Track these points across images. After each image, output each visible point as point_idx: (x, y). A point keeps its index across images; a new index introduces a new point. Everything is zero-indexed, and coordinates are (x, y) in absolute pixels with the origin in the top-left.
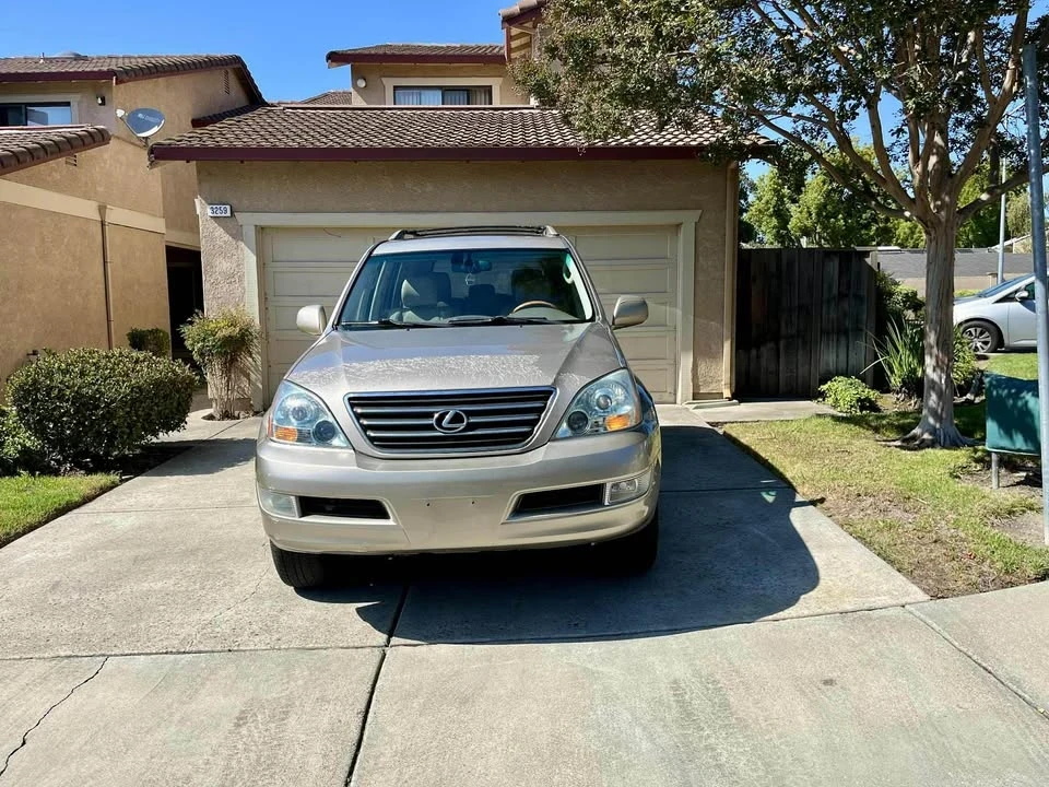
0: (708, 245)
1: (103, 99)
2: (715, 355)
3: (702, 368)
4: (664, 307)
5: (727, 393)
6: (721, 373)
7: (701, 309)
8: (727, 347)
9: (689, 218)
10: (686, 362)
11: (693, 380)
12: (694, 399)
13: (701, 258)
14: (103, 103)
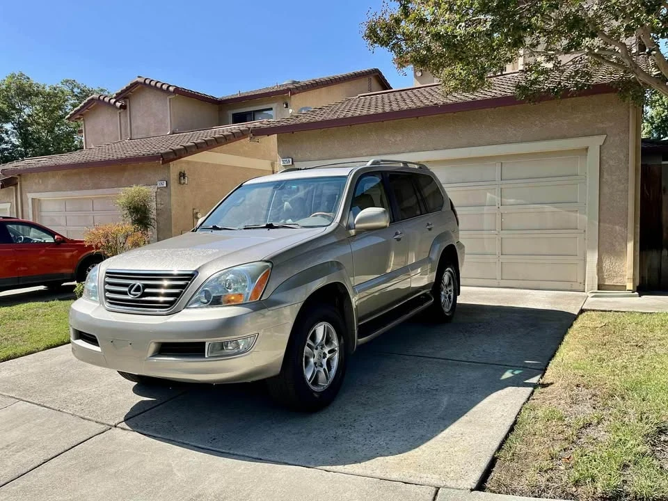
0: (611, 163)
1: (287, 105)
2: (620, 254)
3: (607, 264)
4: (574, 214)
5: (630, 286)
6: (626, 268)
7: (604, 215)
8: (630, 246)
9: (595, 143)
10: (593, 258)
11: (598, 274)
12: (599, 289)
13: (605, 174)
14: (287, 107)
